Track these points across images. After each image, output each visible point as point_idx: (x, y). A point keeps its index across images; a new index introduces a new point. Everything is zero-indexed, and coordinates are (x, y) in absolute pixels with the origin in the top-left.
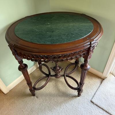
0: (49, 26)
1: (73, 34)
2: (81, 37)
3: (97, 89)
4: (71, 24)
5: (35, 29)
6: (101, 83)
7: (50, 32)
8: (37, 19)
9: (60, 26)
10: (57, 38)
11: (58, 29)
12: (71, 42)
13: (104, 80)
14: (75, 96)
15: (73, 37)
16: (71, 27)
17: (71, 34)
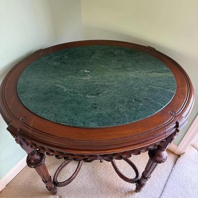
0: (88, 78)
1: (140, 101)
2: (156, 110)
3: (168, 175)
4: (132, 75)
5: (61, 86)
6: (175, 164)
7: (92, 95)
8: (61, 59)
9: (111, 80)
10: (109, 110)
11: (106, 86)
12: (138, 120)
13: (179, 159)
14: (131, 192)
15: (142, 109)
16: (132, 82)
17: (136, 100)
